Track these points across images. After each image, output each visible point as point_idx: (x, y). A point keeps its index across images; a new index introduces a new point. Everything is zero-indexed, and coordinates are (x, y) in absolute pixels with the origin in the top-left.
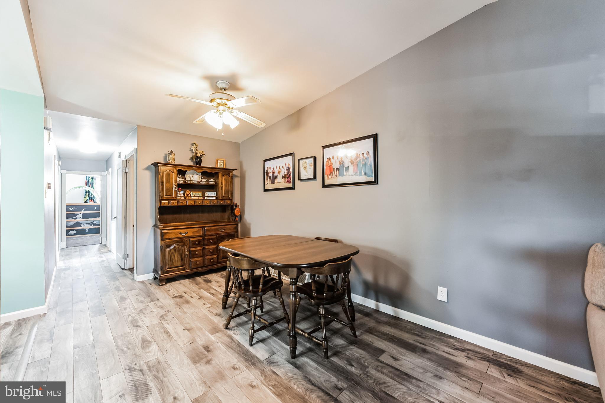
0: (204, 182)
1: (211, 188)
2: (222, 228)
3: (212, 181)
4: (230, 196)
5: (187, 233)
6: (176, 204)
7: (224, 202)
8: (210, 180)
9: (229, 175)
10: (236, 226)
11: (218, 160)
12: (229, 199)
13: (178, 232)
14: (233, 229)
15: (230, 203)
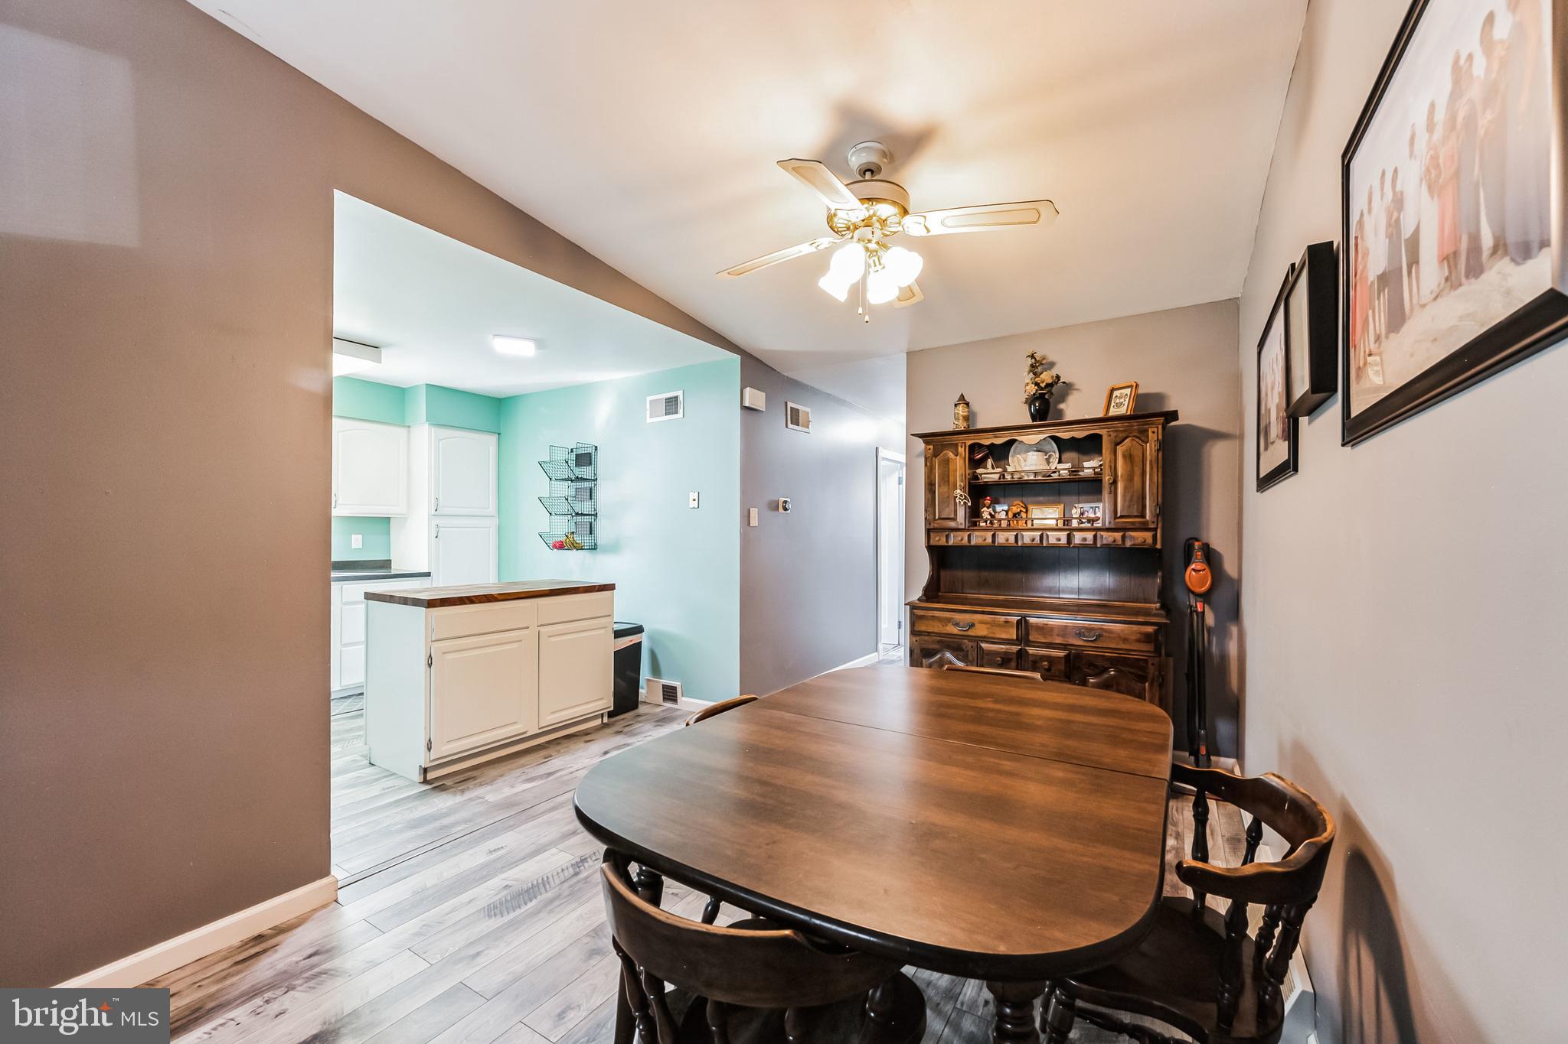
0: (1064, 469)
1: (1091, 487)
2: (1087, 629)
3: (1090, 466)
4: (1148, 518)
5: (972, 625)
6: (965, 542)
7: (1123, 538)
8: (1086, 464)
9: (1142, 437)
10: (1150, 629)
11: (1112, 390)
12: (1144, 528)
13: (949, 620)
14: (1139, 641)
15: (1150, 541)
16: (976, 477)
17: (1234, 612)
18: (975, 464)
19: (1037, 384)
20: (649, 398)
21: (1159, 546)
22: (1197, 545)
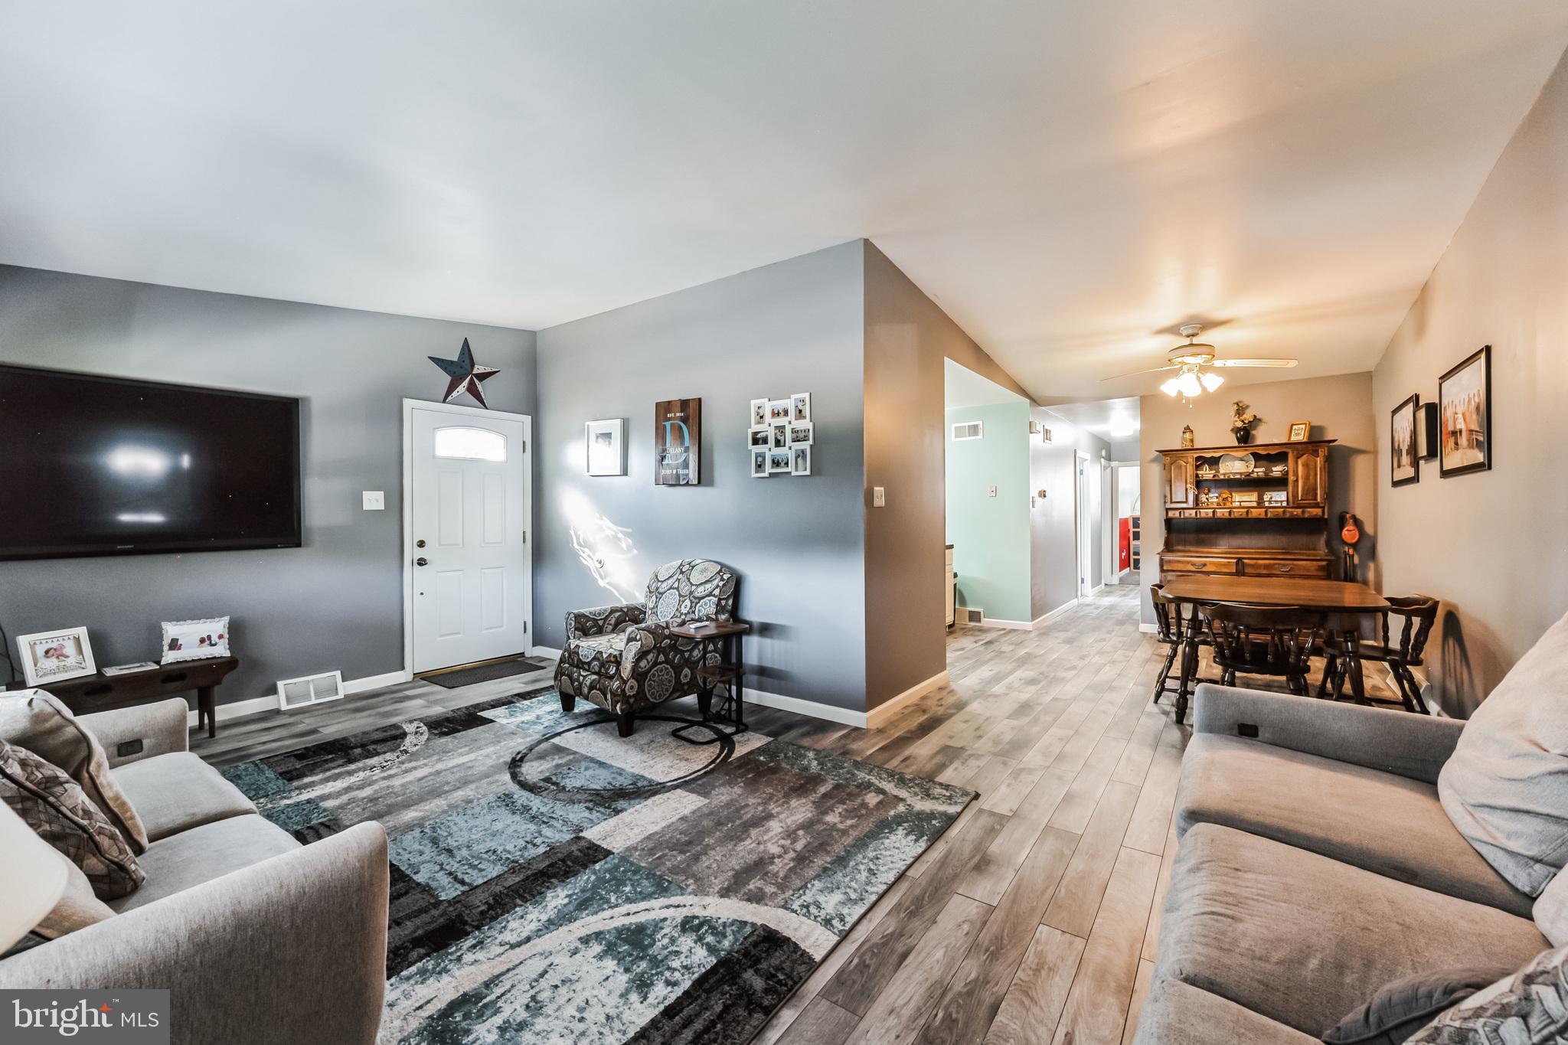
0: (1260, 472)
1: (1280, 483)
2: (1284, 565)
3: (1277, 470)
4: (1318, 500)
5: (1205, 565)
6: (1194, 515)
7: (1303, 512)
8: (1274, 469)
9: (1315, 453)
10: (1324, 563)
11: (1292, 425)
12: (1317, 506)
13: (1188, 562)
14: (1317, 570)
15: (1320, 514)
16: (1197, 476)
17: (1372, 554)
18: (1198, 467)
19: (1243, 421)
20: (953, 426)
21: (1326, 516)
22: (1348, 516)
